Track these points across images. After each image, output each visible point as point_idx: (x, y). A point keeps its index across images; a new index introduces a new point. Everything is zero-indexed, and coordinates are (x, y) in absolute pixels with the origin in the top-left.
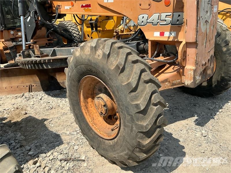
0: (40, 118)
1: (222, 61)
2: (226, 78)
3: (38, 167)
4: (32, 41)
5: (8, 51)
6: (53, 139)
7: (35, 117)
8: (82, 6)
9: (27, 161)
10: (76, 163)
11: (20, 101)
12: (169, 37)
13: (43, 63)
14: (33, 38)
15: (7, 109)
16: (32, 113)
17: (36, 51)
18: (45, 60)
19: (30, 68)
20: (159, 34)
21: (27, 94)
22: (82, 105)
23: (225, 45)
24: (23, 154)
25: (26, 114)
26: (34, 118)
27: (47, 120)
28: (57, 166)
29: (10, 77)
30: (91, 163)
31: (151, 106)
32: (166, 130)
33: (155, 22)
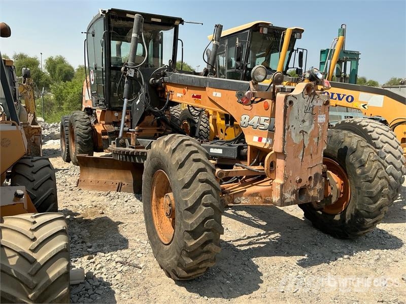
0: (116, 221)
1: (356, 187)
2: (361, 211)
3: (91, 263)
4: (136, 128)
5: (107, 137)
6: (118, 243)
7: (111, 218)
8: (193, 96)
9: (83, 256)
10: (131, 268)
11: (102, 200)
12: (265, 144)
13: (136, 156)
14: (140, 125)
15: (83, 205)
16: (109, 214)
17: (132, 140)
18: (139, 152)
19: (121, 160)
20: (258, 139)
21: (113, 193)
22: (153, 204)
23: (360, 165)
24: (81, 250)
25: (103, 213)
26: (110, 220)
27: (123, 223)
28: (110, 266)
29: (100, 169)
30: (147, 272)
31: (201, 206)
32: (254, 262)
33: (255, 125)
